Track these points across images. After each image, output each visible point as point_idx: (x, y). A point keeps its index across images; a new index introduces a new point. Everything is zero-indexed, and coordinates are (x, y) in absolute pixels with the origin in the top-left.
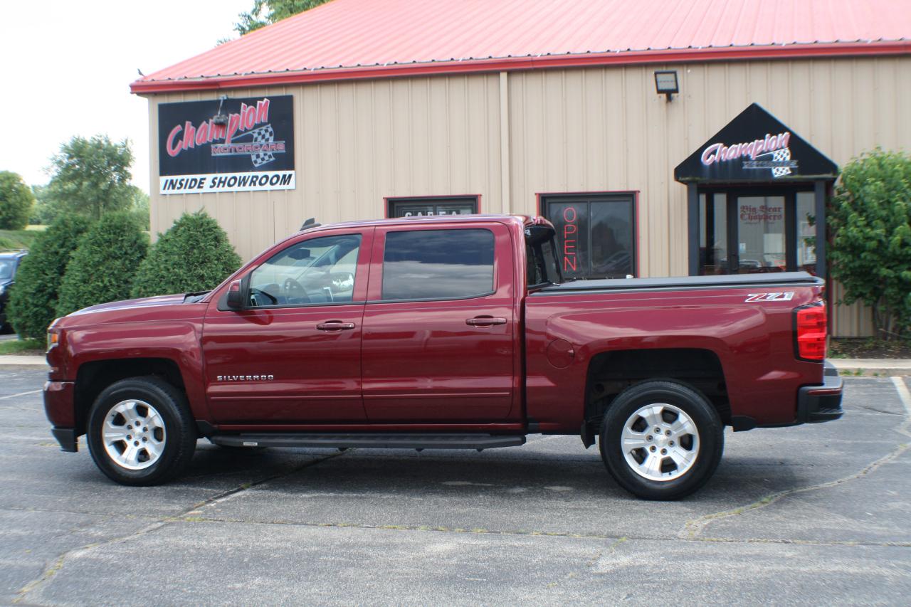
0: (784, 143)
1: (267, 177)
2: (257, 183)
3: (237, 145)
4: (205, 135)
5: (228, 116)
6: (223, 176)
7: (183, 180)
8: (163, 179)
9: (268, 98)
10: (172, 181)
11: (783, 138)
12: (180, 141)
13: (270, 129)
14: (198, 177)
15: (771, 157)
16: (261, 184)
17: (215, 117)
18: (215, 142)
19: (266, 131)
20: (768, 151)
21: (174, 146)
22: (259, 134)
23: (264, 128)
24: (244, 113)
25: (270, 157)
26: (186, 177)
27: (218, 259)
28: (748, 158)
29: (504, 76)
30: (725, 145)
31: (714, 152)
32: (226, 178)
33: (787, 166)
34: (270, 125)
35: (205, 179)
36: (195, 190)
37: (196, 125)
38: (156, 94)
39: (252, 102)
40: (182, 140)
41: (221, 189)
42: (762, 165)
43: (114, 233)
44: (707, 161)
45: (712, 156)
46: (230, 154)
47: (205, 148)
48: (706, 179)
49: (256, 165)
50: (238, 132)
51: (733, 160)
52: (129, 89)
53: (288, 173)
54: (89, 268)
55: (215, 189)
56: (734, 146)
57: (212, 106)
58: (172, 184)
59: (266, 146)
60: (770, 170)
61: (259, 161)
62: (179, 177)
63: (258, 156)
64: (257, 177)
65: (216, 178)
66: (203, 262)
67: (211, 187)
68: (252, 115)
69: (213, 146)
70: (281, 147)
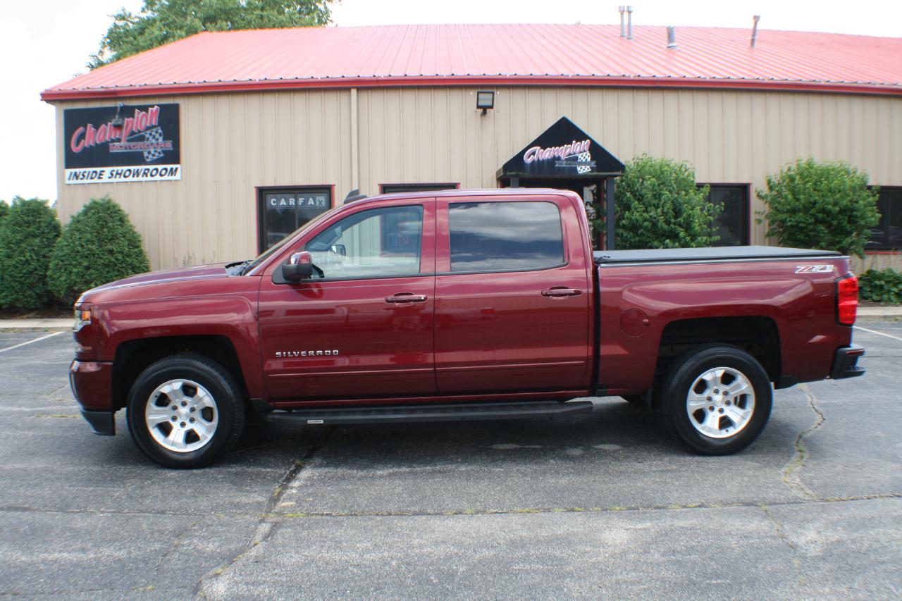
0: (587, 148)
1: (157, 170)
2: (149, 174)
3: (132, 144)
4: (104, 136)
5: (124, 120)
6: (120, 169)
7: (85, 172)
8: (69, 171)
9: (158, 105)
10: (76, 173)
11: (586, 143)
12: (83, 141)
13: (160, 131)
14: (98, 169)
15: (576, 158)
16: (152, 175)
17: (114, 120)
18: (113, 141)
19: (157, 132)
20: (574, 154)
21: (78, 143)
22: (151, 134)
23: (154, 130)
24: (138, 117)
25: (159, 153)
26: (87, 170)
27: (124, 237)
28: (559, 158)
29: (354, 92)
30: (542, 148)
31: (534, 153)
32: (122, 170)
33: (588, 165)
34: (159, 128)
35: (103, 171)
36: (96, 180)
37: (97, 127)
38: (62, 101)
39: (144, 108)
40: (84, 139)
41: (117, 179)
42: (569, 164)
43: (33, 216)
44: (528, 160)
45: (532, 156)
46: (125, 151)
47: (104, 147)
48: (527, 174)
49: (148, 160)
50: (133, 133)
51: (548, 160)
52: (40, 97)
53: (174, 166)
54: (12, 245)
55: (113, 180)
56: (548, 149)
57: (110, 112)
58: (76, 176)
59: (156, 144)
60: (576, 168)
61: (150, 156)
62: (82, 170)
63: (149, 153)
64: (148, 170)
65: (113, 171)
66: (111, 239)
67: (110, 178)
68: (144, 119)
69: (111, 144)
70: (169, 145)
